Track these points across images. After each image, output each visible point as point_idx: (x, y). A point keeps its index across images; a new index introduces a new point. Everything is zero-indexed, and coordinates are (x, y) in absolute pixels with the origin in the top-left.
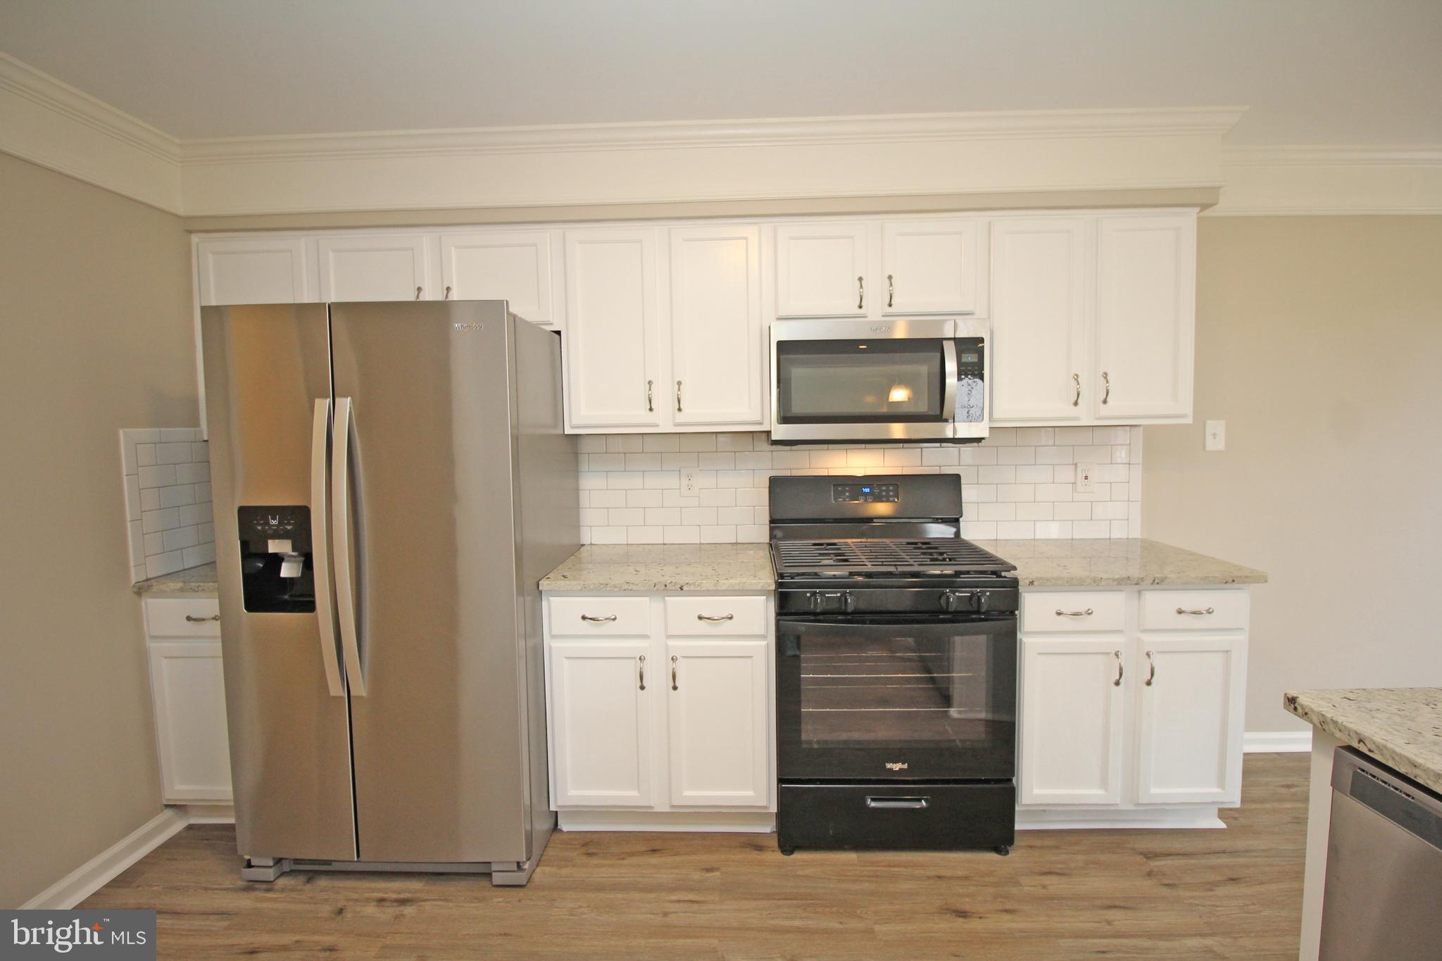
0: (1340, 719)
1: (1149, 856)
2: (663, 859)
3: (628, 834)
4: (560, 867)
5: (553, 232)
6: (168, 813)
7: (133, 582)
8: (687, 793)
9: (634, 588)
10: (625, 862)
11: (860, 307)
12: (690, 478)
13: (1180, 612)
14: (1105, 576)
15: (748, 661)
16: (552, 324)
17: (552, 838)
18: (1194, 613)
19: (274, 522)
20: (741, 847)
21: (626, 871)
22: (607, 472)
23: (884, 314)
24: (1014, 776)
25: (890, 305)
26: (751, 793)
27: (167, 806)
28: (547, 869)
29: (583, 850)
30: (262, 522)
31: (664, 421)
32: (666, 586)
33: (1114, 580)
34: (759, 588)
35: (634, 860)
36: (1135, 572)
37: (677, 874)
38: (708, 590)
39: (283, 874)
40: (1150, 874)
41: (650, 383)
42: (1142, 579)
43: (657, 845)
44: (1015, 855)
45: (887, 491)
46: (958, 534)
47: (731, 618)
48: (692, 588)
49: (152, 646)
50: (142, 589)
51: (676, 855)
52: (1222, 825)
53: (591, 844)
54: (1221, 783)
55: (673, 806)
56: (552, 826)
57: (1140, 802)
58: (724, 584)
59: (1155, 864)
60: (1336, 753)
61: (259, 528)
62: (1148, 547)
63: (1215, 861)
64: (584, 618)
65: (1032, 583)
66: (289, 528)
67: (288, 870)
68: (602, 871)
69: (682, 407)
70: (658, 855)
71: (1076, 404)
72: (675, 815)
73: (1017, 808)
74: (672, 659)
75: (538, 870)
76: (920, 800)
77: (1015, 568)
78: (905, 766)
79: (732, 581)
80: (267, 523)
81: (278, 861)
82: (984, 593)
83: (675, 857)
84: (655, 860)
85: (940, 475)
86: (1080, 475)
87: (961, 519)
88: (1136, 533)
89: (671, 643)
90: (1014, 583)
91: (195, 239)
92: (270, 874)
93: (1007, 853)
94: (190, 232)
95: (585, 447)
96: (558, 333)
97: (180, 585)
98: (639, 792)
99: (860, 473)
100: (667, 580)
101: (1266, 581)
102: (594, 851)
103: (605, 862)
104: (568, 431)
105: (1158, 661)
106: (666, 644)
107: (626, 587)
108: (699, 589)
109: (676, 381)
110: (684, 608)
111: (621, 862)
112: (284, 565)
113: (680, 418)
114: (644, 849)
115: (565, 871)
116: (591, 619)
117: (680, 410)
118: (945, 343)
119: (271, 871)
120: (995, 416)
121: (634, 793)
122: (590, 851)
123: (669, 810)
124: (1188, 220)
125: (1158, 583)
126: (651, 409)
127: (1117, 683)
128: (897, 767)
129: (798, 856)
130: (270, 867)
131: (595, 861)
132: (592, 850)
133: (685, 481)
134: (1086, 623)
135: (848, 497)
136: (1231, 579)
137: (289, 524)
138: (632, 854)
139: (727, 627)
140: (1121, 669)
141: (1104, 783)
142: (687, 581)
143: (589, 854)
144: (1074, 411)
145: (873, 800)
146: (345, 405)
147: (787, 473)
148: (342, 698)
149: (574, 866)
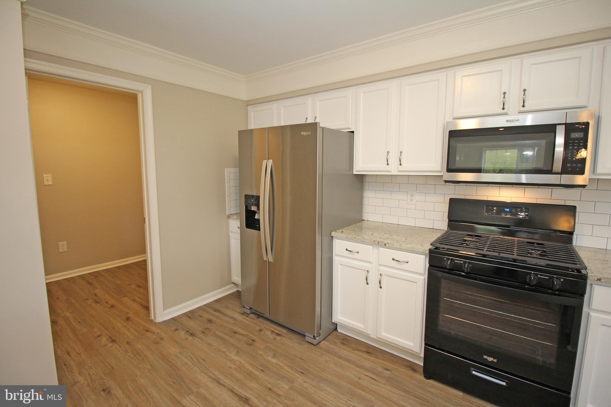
2: (370, 357)
3: (361, 342)
4: (331, 344)
5: (352, 90)
6: (233, 285)
7: (227, 214)
8: (383, 334)
9: (366, 241)
10: (355, 352)
11: (503, 109)
12: (412, 196)
15: (415, 284)
16: (350, 129)
17: (334, 332)
19: (252, 200)
20: (406, 366)
21: (353, 356)
22: (376, 190)
23: (519, 112)
25: (523, 106)
26: (412, 344)
27: (233, 283)
28: (326, 343)
29: (342, 341)
30: (250, 200)
31: (394, 170)
32: (379, 242)
34: (421, 251)
35: (359, 353)
37: (373, 365)
38: (397, 248)
39: (252, 313)
41: (388, 152)
43: (370, 351)
45: (521, 212)
47: (407, 262)
48: (390, 245)
49: (231, 234)
50: (229, 217)
51: (376, 358)
53: (346, 340)
55: (377, 337)
56: (335, 328)
58: (404, 246)
61: (250, 202)
64: (347, 250)
67: (254, 312)
68: (344, 352)
69: (402, 163)
70: (369, 355)
72: (377, 341)
74: (380, 274)
75: (323, 342)
76: (502, 381)
77: (588, 268)
78: (495, 361)
79: (408, 246)
81: (251, 309)
82: (558, 279)
83: (375, 358)
84: (366, 356)
85: (565, 205)
87: (574, 234)
90: (585, 277)
91: (249, 107)
94: (248, 105)
95: (367, 179)
96: (353, 132)
97: (236, 217)
98: (364, 326)
99: (508, 200)
100: (380, 240)
102: (346, 343)
103: (348, 349)
104: (355, 173)
106: (379, 268)
107: (362, 240)
108: (393, 246)
109: (400, 151)
110: (387, 254)
111: (353, 351)
112: (256, 215)
113: (401, 168)
114: (364, 350)
115: (332, 346)
116: (349, 251)
117: (401, 165)
118: (559, 126)
119: (249, 311)
120: (598, 172)
121: (362, 326)
122: (344, 343)
123: (376, 338)
126: (388, 164)
128: (490, 359)
130: (248, 309)
131: (344, 347)
132: (345, 342)
133: (409, 197)
135: (495, 213)
137: (256, 201)
138: (359, 350)
139: (405, 266)
142: (388, 242)
143: (343, 344)
145: (475, 371)
146: (270, 162)
147: (463, 197)
149: (336, 346)
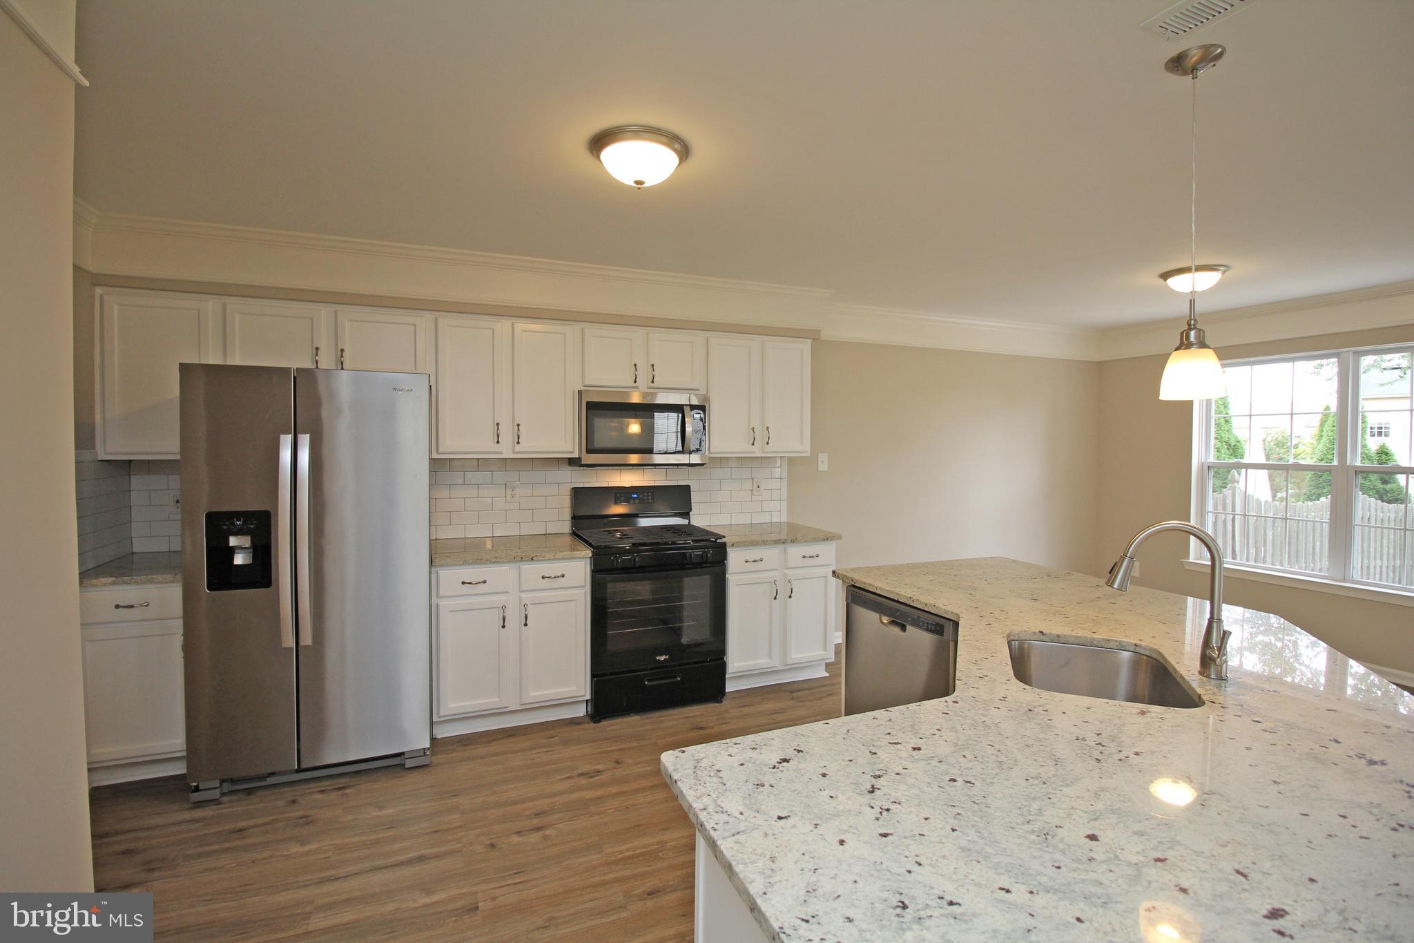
0: (847, 575)
1: (791, 692)
2: (518, 739)
8: (533, 694)
9: (500, 560)
11: (635, 382)
12: (513, 489)
13: (804, 557)
14: (768, 539)
15: (573, 603)
18: (810, 557)
19: (239, 523)
20: (567, 725)
22: (449, 485)
23: (648, 387)
24: (725, 655)
25: (653, 382)
29: (460, 744)
30: (227, 523)
31: (506, 450)
32: (522, 557)
33: (773, 541)
34: (582, 556)
35: (499, 742)
36: (784, 537)
38: (550, 559)
39: (229, 792)
40: (792, 699)
41: (498, 424)
42: (786, 540)
44: (726, 703)
45: (648, 496)
46: (689, 522)
47: (563, 576)
48: (539, 557)
52: (828, 675)
54: (825, 649)
55: (523, 704)
57: (788, 663)
58: (560, 555)
59: (794, 695)
60: (847, 588)
61: (225, 527)
62: (791, 526)
63: (822, 689)
64: (463, 583)
65: (733, 545)
66: (252, 526)
69: (520, 441)
70: (513, 737)
71: (753, 444)
72: (520, 711)
73: (727, 676)
74: (525, 606)
76: (675, 677)
77: (725, 537)
78: (667, 657)
80: (233, 524)
81: (223, 783)
82: (709, 551)
83: (526, 736)
85: (678, 486)
86: (755, 486)
87: (691, 513)
88: (784, 519)
89: (523, 595)
90: (724, 545)
92: (216, 794)
93: (721, 702)
94: (94, 285)
97: (111, 579)
98: (499, 698)
99: (628, 485)
100: (523, 553)
101: (841, 538)
102: (467, 743)
104: (435, 456)
105: (795, 585)
106: (520, 596)
107: (495, 560)
108: (543, 558)
109: (516, 424)
110: (533, 571)
111: (489, 744)
112: (238, 555)
113: (520, 448)
114: (502, 736)
115: (453, 755)
116: (467, 583)
117: (519, 443)
118: (685, 407)
119: (218, 791)
120: (711, 450)
121: (495, 697)
123: (521, 707)
124: (807, 345)
125: (793, 541)
126: (498, 442)
127: (775, 598)
128: (662, 658)
129: (604, 723)
130: (217, 788)
133: (509, 492)
134: (759, 566)
135: (623, 500)
136: (827, 538)
137: (251, 524)
138: (495, 740)
139: (560, 582)
140: (777, 590)
141: (770, 657)
142: (534, 555)
143: (465, 745)
144: (752, 448)
145: (649, 680)
147: (585, 485)
148: (292, 649)
149: (458, 752)
